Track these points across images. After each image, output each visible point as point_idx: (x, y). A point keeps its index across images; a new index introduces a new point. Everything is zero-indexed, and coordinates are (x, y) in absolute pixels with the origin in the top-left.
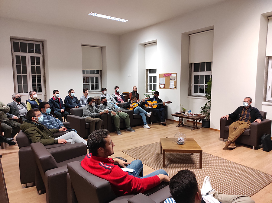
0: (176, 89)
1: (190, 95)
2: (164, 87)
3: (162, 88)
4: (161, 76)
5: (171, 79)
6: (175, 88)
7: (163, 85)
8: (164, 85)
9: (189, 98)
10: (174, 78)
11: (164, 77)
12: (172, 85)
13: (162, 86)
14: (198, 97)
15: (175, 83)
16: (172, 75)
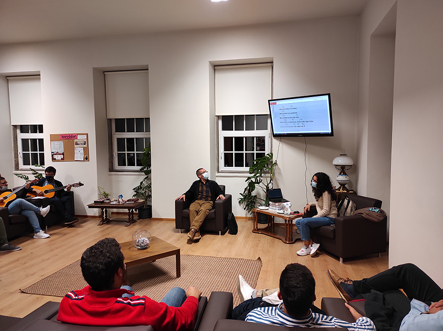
0: (89, 161)
1: (112, 169)
2: (63, 159)
3: (58, 161)
4: (53, 138)
5: (77, 144)
6: (87, 159)
7: (60, 154)
8: (63, 154)
9: (112, 175)
10: (83, 143)
11: (60, 140)
12: (79, 153)
13: (59, 157)
14: (127, 172)
15: (86, 150)
16: (79, 137)
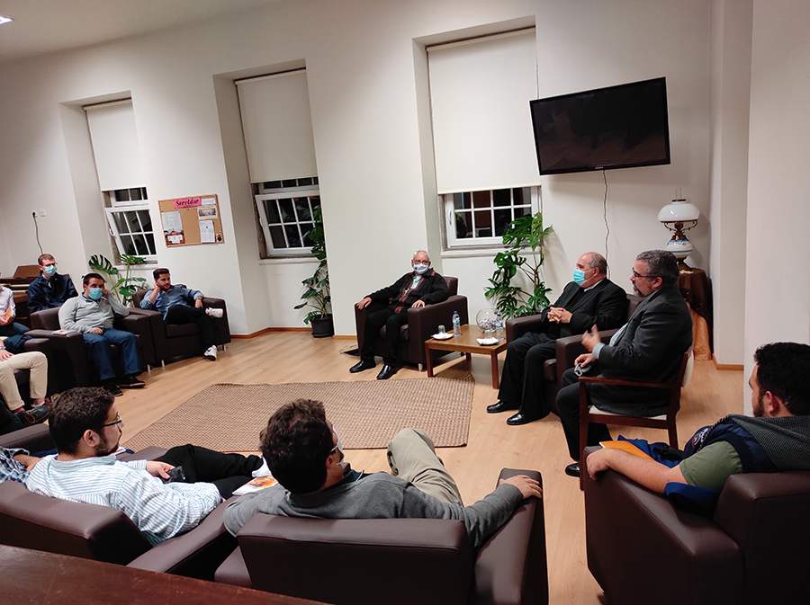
0: (223, 242)
1: (264, 255)
2: (183, 242)
3: (177, 245)
4: (164, 206)
5: (202, 215)
6: (220, 239)
7: (177, 234)
8: (182, 233)
9: (264, 264)
10: (211, 211)
11: (175, 209)
12: (207, 232)
13: (176, 239)
14: (289, 257)
15: (217, 224)
16: (204, 202)
